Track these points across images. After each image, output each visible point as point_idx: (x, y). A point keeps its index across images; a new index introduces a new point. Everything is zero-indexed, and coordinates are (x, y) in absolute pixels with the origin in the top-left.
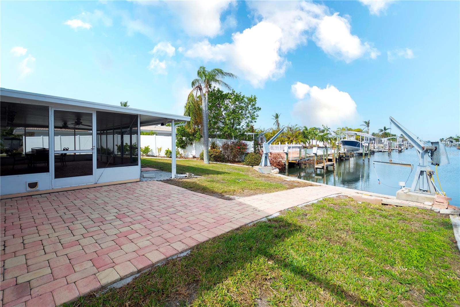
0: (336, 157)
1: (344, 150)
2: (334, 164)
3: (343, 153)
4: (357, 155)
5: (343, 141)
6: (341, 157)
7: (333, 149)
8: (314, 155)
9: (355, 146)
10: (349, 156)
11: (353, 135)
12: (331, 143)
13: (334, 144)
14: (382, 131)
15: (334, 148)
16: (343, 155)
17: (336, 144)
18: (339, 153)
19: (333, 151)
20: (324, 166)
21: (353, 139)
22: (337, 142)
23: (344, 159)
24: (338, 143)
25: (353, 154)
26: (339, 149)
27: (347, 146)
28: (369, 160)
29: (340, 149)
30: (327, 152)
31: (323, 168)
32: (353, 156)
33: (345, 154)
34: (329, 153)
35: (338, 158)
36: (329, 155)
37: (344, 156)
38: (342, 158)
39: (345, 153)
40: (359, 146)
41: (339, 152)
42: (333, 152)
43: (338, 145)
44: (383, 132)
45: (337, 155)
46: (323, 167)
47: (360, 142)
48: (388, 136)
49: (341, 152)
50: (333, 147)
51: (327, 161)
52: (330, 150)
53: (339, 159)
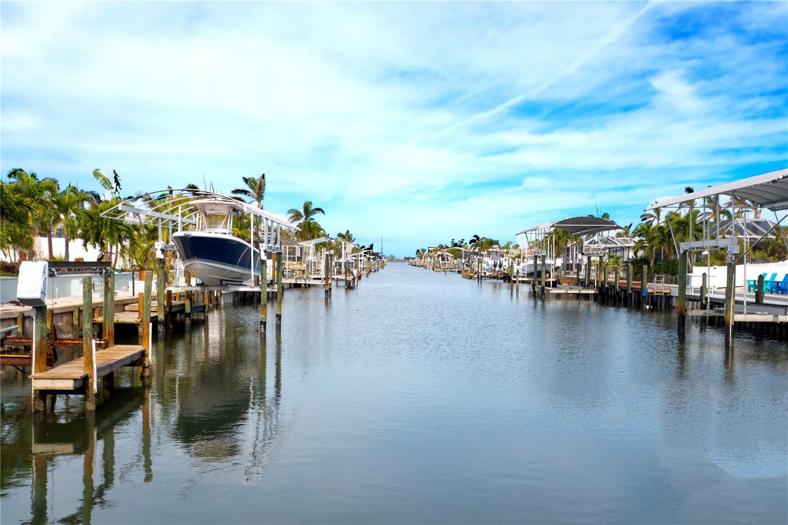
0: (153, 315)
1: (188, 282)
2: (143, 354)
3: (181, 296)
4: (230, 300)
5: (182, 239)
6: (175, 314)
7: (141, 279)
8: (28, 308)
9: (232, 261)
10: (204, 306)
11: (223, 217)
12: (132, 253)
13: (147, 255)
14: (297, 216)
15: (145, 273)
16: (184, 305)
17: (154, 254)
18: (169, 292)
19: (140, 286)
20: (86, 379)
21: (223, 232)
22: (159, 245)
23: (188, 322)
24: (163, 250)
25: (217, 298)
26: (166, 276)
27: (199, 264)
28: (280, 320)
29: (170, 279)
30: (108, 290)
31: (82, 385)
32: (217, 306)
33: (191, 300)
34: (121, 294)
35: (161, 317)
36: (122, 306)
37: (188, 309)
38: (178, 317)
39: (189, 295)
40: (246, 264)
41: (168, 288)
42: (143, 291)
43: (162, 257)
44: (302, 221)
45: (159, 304)
46: (79, 384)
47: (251, 246)
48: (316, 236)
49: (174, 290)
50: (142, 269)
51: (112, 341)
52: (131, 283)
53: (165, 323)
